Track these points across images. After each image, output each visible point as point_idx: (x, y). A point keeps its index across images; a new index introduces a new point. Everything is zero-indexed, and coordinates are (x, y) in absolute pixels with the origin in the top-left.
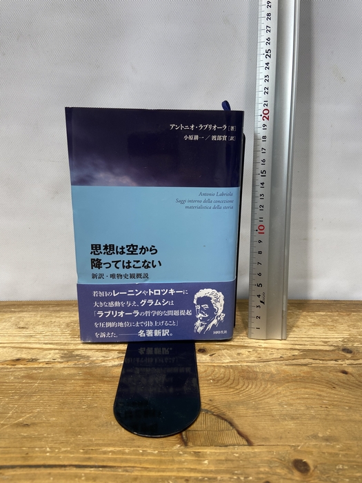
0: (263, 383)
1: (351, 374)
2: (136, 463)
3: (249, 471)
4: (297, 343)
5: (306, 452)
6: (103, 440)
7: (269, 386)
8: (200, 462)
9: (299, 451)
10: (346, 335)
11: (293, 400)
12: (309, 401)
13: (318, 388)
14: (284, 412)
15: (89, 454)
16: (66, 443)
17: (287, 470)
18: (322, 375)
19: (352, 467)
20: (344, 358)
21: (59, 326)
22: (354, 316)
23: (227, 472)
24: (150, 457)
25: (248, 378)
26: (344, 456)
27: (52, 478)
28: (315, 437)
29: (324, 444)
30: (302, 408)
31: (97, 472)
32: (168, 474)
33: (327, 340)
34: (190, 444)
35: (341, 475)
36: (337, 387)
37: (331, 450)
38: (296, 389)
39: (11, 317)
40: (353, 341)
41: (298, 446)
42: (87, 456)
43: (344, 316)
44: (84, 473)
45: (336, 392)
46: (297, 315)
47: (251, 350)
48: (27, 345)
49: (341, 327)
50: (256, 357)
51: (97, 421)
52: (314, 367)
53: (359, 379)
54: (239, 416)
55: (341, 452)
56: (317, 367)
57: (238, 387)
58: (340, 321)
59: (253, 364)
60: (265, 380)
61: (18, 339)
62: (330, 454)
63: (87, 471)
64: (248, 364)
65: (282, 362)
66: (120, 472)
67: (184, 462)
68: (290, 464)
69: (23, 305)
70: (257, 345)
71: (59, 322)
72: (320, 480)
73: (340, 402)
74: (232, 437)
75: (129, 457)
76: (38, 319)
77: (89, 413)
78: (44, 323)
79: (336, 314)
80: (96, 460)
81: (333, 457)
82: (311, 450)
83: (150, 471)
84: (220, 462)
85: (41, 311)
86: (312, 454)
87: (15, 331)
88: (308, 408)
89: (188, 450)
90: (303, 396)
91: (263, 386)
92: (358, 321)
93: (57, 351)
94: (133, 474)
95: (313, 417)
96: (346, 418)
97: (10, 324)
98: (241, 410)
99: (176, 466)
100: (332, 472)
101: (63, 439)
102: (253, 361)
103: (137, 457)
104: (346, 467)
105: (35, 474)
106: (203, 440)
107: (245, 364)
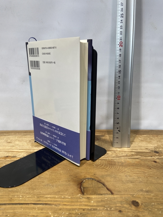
0: (118, 166)
1: (158, 163)
2: (60, 202)
3: (112, 206)
4: (134, 149)
5: (137, 197)
6: (46, 192)
7: (121, 168)
8: (89, 202)
9: (135, 197)
10: (156, 145)
11: (132, 174)
12: (139, 175)
13: (143, 169)
14: (128, 179)
15: (40, 198)
16: (29, 193)
17: (129, 205)
18: (145, 163)
19: (158, 204)
20: (155, 156)
21: (26, 141)
22: (160, 137)
23: (102, 206)
24: (67, 200)
25: (111, 165)
26: (155, 199)
27: (22, 209)
28: (142, 190)
29: (146, 194)
30: (136, 178)
31: (43, 206)
32: (75, 207)
33: (147, 147)
34: (85, 194)
35: (154, 207)
36: (152, 168)
37: (149, 197)
38: (133, 169)
39: (4, 138)
40: (159, 148)
41: (134, 195)
42: (38, 199)
43: (155, 137)
44: (37, 207)
45: (151, 171)
46: (134, 136)
47: (113, 152)
48: (11, 150)
49: (154, 142)
50: (115, 155)
51: (43, 184)
52: (141, 160)
53: (162, 165)
54: (107, 181)
55: (154, 197)
56: (143, 159)
57: (107, 169)
58: (153, 139)
59: (114, 158)
60: (119, 165)
61: (7, 148)
62: (149, 198)
63: (39, 206)
64: (111, 158)
65: (127, 157)
66: (53, 206)
67: (82, 202)
68: (131, 203)
69: (10, 132)
70: (115, 150)
71: (26, 140)
72: (144, 210)
73: (153, 175)
74: (104, 191)
75: (57, 199)
76: (17, 138)
77: (40, 180)
78: (19, 140)
79: (151, 136)
80: (43, 201)
81: (150, 199)
82: (140, 196)
83: (67, 206)
84: (98, 202)
85: (18, 135)
86: (140, 198)
87: (5, 144)
88: (138, 178)
89: (84, 196)
90: (137, 172)
91: (118, 168)
92: (161, 139)
93: (25, 153)
94: (59, 207)
95: (141, 182)
96: (156, 182)
97: (3, 141)
98: (108, 179)
99: (79, 204)
100: (149, 206)
101: (28, 192)
102: (114, 157)
103: (61, 200)
104: (156, 204)
105: (15, 207)
106: (91, 192)
107: (110, 158)
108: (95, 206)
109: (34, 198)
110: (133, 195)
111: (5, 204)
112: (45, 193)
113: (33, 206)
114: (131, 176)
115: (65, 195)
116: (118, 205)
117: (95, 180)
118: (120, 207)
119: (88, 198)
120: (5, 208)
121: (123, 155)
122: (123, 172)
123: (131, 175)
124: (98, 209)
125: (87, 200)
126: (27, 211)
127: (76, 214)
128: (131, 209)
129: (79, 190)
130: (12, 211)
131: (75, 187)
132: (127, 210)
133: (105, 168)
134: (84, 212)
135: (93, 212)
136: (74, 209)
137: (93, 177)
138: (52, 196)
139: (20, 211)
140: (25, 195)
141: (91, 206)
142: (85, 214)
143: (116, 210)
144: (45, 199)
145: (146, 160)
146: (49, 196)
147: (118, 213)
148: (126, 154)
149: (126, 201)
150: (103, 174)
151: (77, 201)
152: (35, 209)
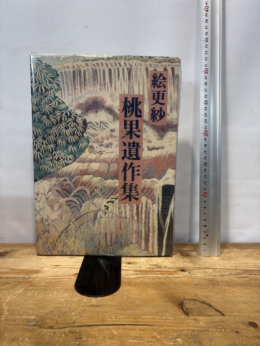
108: (205, 327)
109: (130, 319)
110: (248, 316)
111: (97, 325)
112: (141, 314)
113: (131, 327)
114: (241, 297)
115: (166, 316)
116: (233, 326)
117: (198, 301)
118: (236, 328)
119: (195, 319)
120: (100, 329)
121: (226, 273)
122: (231, 292)
123: (241, 295)
124: (210, 330)
125: (194, 321)
126: (127, 331)
127: (185, 334)
128: (249, 330)
129: (182, 311)
130: (109, 332)
131: (176, 308)
132: (244, 331)
133: (206, 288)
134: (194, 333)
135: (205, 333)
136: (183, 330)
137: (194, 298)
138: (151, 317)
139: (119, 332)
140: (117, 315)
141: (201, 327)
142: (197, 335)
143: (232, 331)
144: (144, 320)
145: (257, 279)
146: (147, 317)
147: (234, 334)
148: (230, 273)
149: (242, 323)
150: (206, 294)
151: (183, 323)
152: (136, 330)
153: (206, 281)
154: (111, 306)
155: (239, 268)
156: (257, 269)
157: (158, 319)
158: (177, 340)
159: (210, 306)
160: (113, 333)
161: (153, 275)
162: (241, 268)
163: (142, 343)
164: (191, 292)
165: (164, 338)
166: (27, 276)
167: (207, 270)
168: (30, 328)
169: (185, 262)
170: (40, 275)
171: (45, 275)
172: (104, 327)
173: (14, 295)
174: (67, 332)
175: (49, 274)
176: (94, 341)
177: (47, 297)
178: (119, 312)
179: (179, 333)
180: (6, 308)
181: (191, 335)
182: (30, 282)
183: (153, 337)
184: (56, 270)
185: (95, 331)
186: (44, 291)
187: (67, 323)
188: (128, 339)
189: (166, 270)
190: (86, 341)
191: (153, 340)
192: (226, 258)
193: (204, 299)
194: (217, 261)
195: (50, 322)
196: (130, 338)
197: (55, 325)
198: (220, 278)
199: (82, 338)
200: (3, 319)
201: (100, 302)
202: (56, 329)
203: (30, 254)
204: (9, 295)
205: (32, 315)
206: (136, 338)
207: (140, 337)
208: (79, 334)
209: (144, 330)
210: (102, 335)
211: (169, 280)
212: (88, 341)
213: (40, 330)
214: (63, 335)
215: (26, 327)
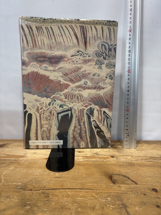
108: (125, 191)
109: (79, 185)
110: (152, 185)
111: (59, 189)
112: (86, 182)
113: (80, 190)
114: (148, 173)
115: (101, 184)
116: (142, 191)
117: (121, 175)
118: (144, 192)
119: (119, 186)
120: (60, 191)
121: (139, 159)
122: (142, 170)
123: (148, 172)
124: (128, 193)
125: (118, 187)
126: (77, 193)
127: (113, 195)
128: (152, 193)
129: (111, 181)
131: (108, 180)
132: (149, 194)
133: (127, 167)
134: (118, 194)
135: (125, 194)
136: (111, 193)
137: (119, 173)
138: (92, 184)
139: (72, 193)
140: (71, 183)
141: (122, 191)
142: (120, 196)
143: (142, 194)
144: (87, 186)
145: (158, 163)
146: (90, 184)
147: (143, 196)
148: (141, 158)
149: (148, 189)
150: (126, 171)
151: (112, 188)
152: (82, 192)
153: (127, 163)
154: (67, 178)
155: (147, 156)
156: (158, 156)
157: (96, 186)
158: (107, 198)
159: (129, 178)
160: (68, 194)
161: (94, 160)
162: (149, 156)
163: (86, 200)
164: (117, 170)
165: (99, 197)
166: (17, 159)
167: (127, 157)
168: (18, 190)
169: (114, 152)
170: (24, 159)
171: (28, 159)
172: (63, 190)
173: (8, 170)
174: (40, 193)
175: (30, 158)
176: (56, 198)
177: (28, 171)
178: (73, 181)
179: (109, 194)
180: (3, 178)
181: (116, 195)
182: (18, 162)
183: (93, 196)
184: (34, 155)
185: (57, 192)
186: (27, 168)
187: (40, 188)
188: (78, 198)
189: (102, 156)
190: (52, 198)
191: (93, 198)
192: (139, 150)
193: (125, 174)
194: (134, 152)
195: (30, 187)
196: (78, 197)
197: (33, 189)
198: (136, 161)
199: (49, 196)
200: (1, 185)
201: (61, 175)
202: (33, 191)
203: (18, 146)
204: (5, 170)
205: (19, 182)
206: (82, 197)
207: (85, 196)
208: (48, 194)
209: (87, 192)
210: (61, 195)
211: (104, 163)
212: (53, 198)
213: (24, 192)
214: (38, 195)
215: (15, 190)
